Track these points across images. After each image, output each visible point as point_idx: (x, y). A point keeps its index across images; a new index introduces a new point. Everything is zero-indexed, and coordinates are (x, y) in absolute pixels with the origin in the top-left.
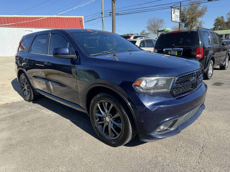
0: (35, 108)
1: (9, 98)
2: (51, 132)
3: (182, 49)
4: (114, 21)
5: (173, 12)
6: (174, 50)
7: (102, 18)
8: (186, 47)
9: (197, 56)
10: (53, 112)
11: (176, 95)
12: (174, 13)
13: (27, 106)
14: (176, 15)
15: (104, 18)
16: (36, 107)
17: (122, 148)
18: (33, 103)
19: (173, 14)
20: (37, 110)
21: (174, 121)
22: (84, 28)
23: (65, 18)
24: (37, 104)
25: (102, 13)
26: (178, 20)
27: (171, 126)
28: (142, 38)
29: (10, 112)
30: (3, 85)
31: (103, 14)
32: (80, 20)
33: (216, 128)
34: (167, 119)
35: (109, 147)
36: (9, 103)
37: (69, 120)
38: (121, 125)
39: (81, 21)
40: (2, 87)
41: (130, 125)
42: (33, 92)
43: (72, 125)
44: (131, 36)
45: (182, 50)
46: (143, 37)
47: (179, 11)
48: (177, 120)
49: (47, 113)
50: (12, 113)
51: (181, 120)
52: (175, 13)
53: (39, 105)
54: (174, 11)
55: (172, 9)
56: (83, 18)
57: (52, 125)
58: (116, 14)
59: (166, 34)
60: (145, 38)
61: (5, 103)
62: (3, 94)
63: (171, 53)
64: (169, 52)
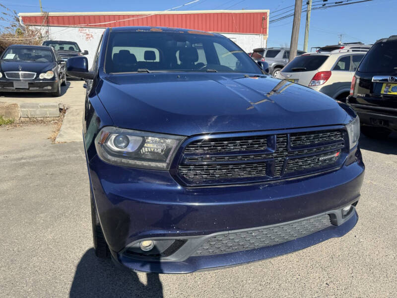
7: (307, 11)
15: (310, 11)
21: (176, 240)
23: (236, 14)
25: (308, 3)
31: (311, 4)
39: (264, 19)
48: (184, 242)
50: (53, 157)
51: (196, 243)
56: (268, 14)
58: (336, 3)
59: (387, 41)
60: (353, 51)
61: (63, 141)
62: (74, 128)
63: (389, 87)
64: (384, 85)
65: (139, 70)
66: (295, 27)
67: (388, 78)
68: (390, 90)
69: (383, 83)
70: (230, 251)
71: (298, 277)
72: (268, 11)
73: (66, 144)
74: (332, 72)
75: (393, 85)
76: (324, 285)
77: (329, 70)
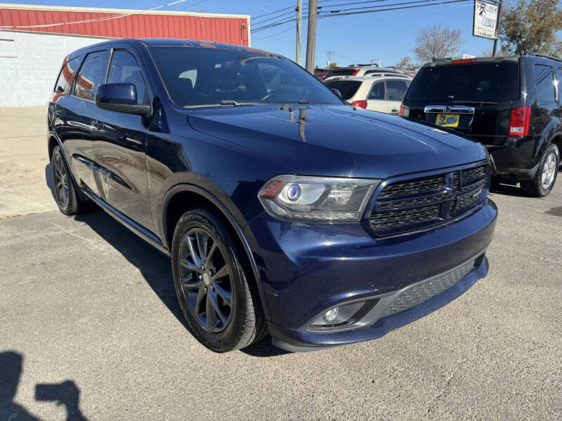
0: (74, 233)
1: (26, 202)
2: (82, 294)
3: (473, 109)
4: (312, 28)
5: (478, 11)
6: (452, 111)
7: (297, 20)
8: (484, 105)
9: (511, 131)
10: (111, 246)
11: (379, 233)
12: (481, 14)
13: (59, 226)
14: (486, 20)
15: (300, 21)
16: (77, 229)
17: (236, 357)
18: (76, 219)
19: (478, 17)
20: (75, 238)
21: (367, 301)
22: (250, 46)
23: (205, 19)
24: (83, 223)
25: (297, 10)
26: (492, 32)
27: (358, 316)
28: (379, 75)
29: (15, 237)
30: (26, 171)
31: (301, 11)
32: (242, 25)
33: (509, 332)
34: (350, 295)
35: (205, 349)
36: (24, 214)
37: (137, 271)
38: (230, 299)
39: (244, 28)
40: (21, 177)
41: (251, 300)
42: (76, 192)
43: (140, 283)
44: (359, 70)
45: (472, 111)
46: (383, 74)
47: (496, 7)
48: (377, 300)
49: (96, 246)
50: (18, 239)
51: (389, 301)
52: (484, 13)
53: (87, 226)
54: (482, 8)
55: (477, 3)
56: (249, 21)
57: (94, 278)
58: (332, 12)
59: (436, 66)
60: (386, 75)
61: (13, 215)
62: (17, 193)
63: (444, 118)
64: (439, 116)
65: (224, 102)
66: (311, 44)
67: (443, 108)
68: (445, 121)
69: (437, 114)
70: (408, 306)
71: (450, 327)
72: (248, 17)
73: (20, 218)
74: (368, 101)
75: (448, 116)
76: (477, 330)
77: (364, 99)
